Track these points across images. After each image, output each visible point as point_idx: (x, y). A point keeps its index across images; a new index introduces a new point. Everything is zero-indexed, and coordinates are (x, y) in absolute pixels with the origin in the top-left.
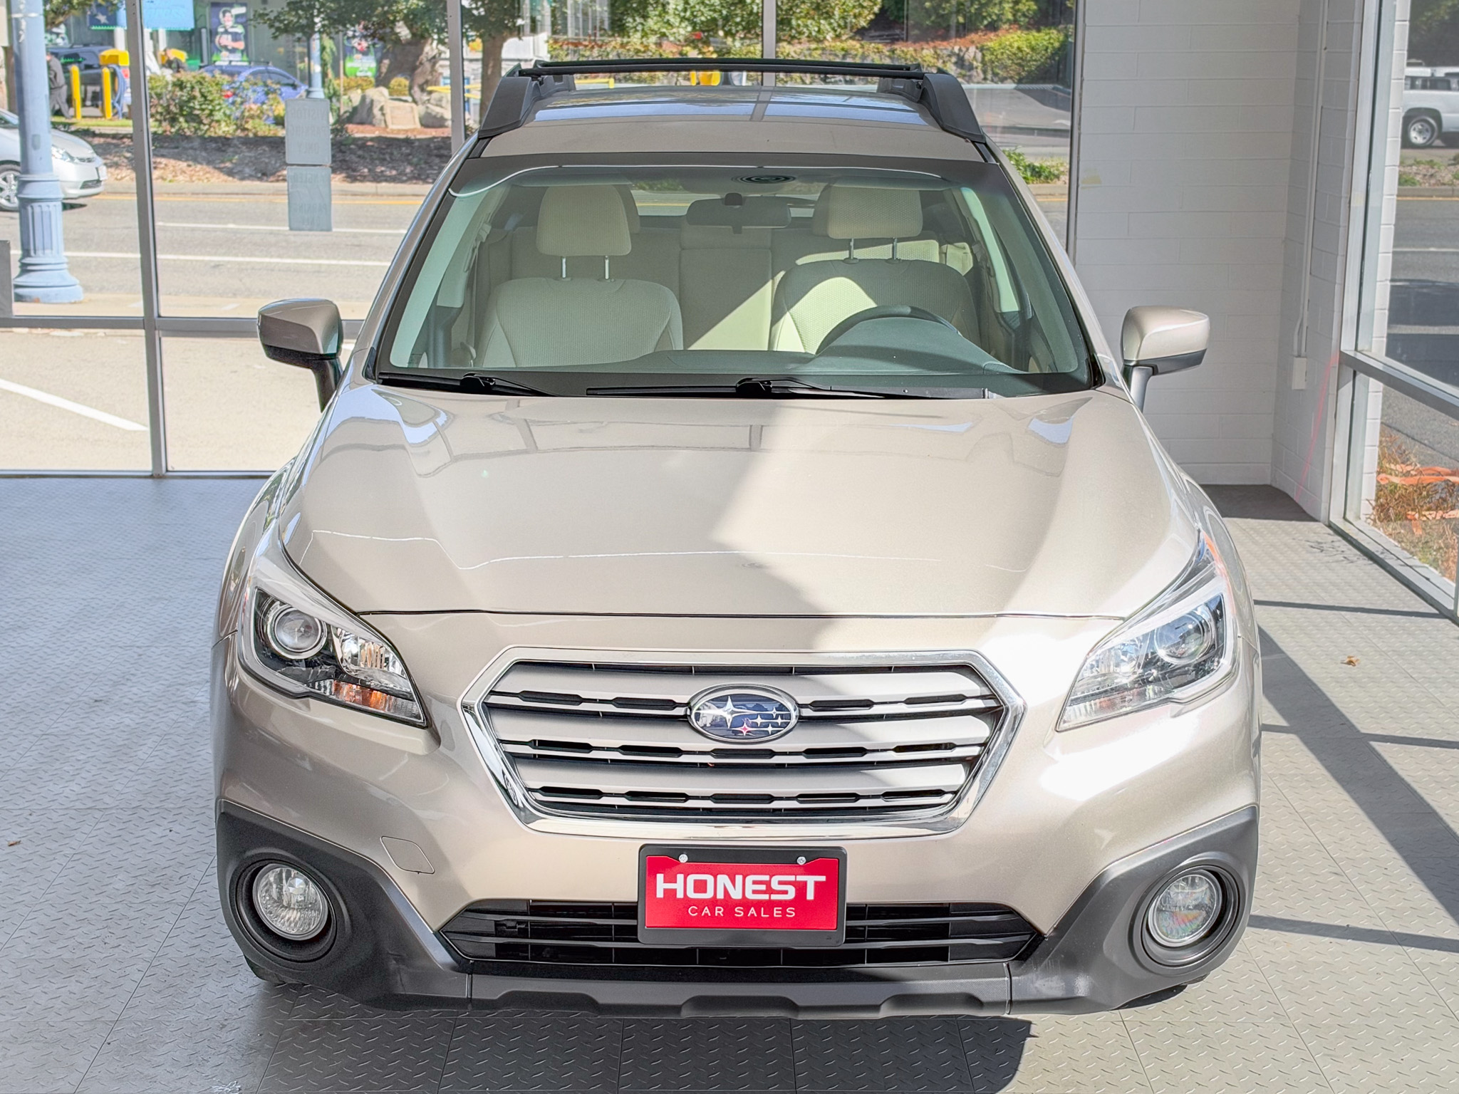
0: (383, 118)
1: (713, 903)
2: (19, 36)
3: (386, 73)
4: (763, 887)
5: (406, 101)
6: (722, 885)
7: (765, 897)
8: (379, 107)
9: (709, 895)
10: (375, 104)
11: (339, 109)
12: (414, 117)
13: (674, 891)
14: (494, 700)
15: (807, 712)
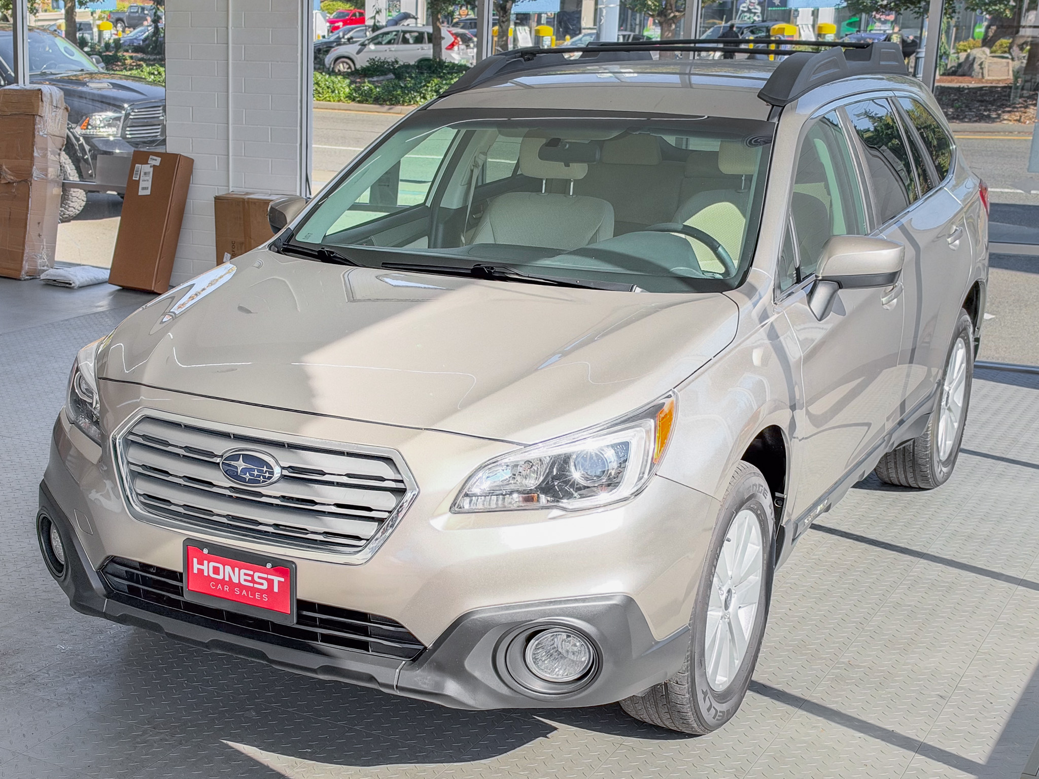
0: (981, 71)
1: (223, 582)
2: (601, 20)
3: (992, 37)
4: (250, 578)
5: (1007, 58)
6: (228, 572)
7: (251, 585)
8: (979, 63)
9: (220, 577)
10: (976, 60)
11: (946, 65)
12: (1008, 70)
13: (203, 570)
14: (131, 437)
15: (285, 473)
